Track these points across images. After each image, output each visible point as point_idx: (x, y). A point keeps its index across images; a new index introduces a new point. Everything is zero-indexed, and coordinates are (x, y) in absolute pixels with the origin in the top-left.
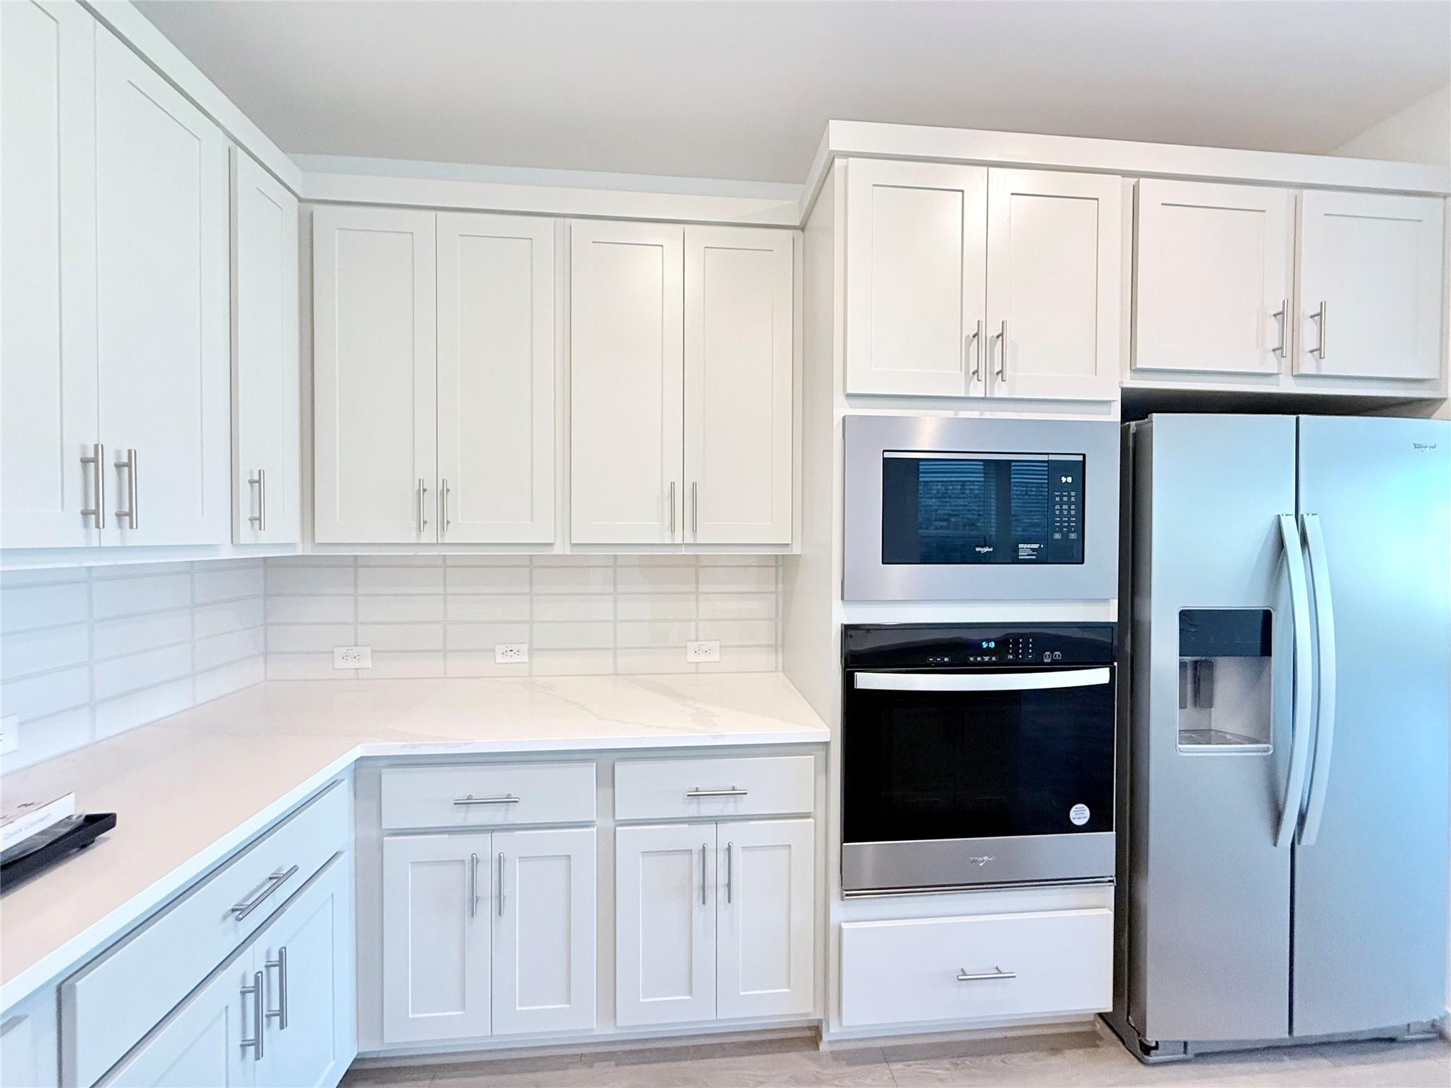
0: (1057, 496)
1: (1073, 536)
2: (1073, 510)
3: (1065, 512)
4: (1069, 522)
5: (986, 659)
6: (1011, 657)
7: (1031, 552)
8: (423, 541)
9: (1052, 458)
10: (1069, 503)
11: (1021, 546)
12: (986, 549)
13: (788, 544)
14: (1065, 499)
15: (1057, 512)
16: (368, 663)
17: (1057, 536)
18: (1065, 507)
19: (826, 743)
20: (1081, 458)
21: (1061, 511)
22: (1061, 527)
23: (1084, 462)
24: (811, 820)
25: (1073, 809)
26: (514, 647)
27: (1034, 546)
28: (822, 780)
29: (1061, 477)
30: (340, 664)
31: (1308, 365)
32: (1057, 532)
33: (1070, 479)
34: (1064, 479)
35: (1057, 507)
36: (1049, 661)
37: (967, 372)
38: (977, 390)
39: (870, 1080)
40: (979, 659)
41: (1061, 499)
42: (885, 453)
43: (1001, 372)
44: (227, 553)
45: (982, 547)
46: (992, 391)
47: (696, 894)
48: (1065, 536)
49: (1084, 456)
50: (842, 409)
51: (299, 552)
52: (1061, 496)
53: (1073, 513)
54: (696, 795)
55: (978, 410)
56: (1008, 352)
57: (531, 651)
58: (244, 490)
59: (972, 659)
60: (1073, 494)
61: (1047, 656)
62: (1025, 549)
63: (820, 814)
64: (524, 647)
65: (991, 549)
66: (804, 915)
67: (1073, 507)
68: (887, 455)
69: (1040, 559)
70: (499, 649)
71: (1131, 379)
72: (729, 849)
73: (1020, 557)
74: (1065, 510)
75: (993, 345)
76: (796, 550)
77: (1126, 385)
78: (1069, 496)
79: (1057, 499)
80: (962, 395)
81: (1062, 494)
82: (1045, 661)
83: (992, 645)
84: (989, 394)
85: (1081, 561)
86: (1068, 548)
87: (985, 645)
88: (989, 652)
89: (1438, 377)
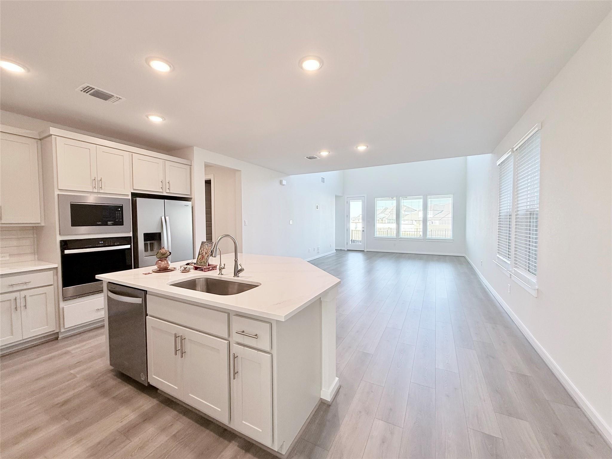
1: (121, 220)
4: (120, 217)
6: (107, 244)
9: (115, 205)
10: (120, 214)
11: (108, 222)
12: (100, 223)
13: (40, 223)
17: (117, 220)
19: (57, 267)
20: (122, 205)
23: (123, 206)
24: (53, 286)
27: (112, 222)
28: (55, 277)
29: (117, 209)
31: (168, 191)
33: (119, 209)
37: (93, 187)
43: (101, 187)
45: (98, 222)
47: (13, 310)
50: (57, 192)
54: (12, 285)
56: (103, 183)
59: (97, 245)
63: (56, 285)
66: (51, 309)
68: (71, 203)
69: (113, 225)
71: (133, 190)
72: (25, 297)
73: (108, 224)
75: (99, 182)
76: (43, 224)
77: (132, 192)
78: (120, 212)
79: (117, 213)
80: (91, 192)
83: (102, 242)
84: (99, 192)
85: (123, 225)
86: (119, 222)
87: (100, 242)
88: (101, 244)
89: (190, 194)
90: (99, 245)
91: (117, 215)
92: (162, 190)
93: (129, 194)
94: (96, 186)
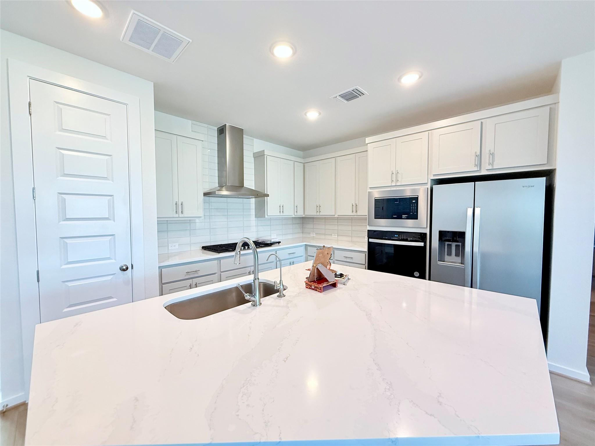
1: (415, 213)
4: (414, 210)
5: (395, 238)
6: (400, 238)
8: (317, 214)
9: (410, 197)
12: (395, 216)
14: (413, 205)
16: (315, 235)
17: (411, 213)
19: (365, 251)
20: (417, 196)
21: (412, 208)
25: (415, 273)
26: (335, 234)
27: (406, 216)
28: (366, 259)
29: (412, 201)
30: (311, 235)
33: (414, 201)
37: (391, 181)
38: (394, 184)
43: (398, 179)
44: (294, 216)
48: (413, 213)
49: (418, 196)
51: (303, 216)
53: (415, 208)
57: (338, 235)
58: (295, 207)
59: (392, 238)
60: (415, 204)
62: (404, 216)
64: (337, 235)
67: (415, 207)
68: (376, 198)
69: (407, 218)
70: (333, 234)
71: (433, 177)
73: (403, 218)
78: (414, 205)
79: (411, 205)
80: (390, 185)
82: (409, 240)
83: (397, 236)
84: (396, 185)
85: (417, 219)
86: (414, 216)
87: (395, 236)
88: (396, 237)
89: (546, 163)
90: (394, 238)
91: (411, 207)
92: (478, 168)
93: (427, 182)
94: (394, 180)
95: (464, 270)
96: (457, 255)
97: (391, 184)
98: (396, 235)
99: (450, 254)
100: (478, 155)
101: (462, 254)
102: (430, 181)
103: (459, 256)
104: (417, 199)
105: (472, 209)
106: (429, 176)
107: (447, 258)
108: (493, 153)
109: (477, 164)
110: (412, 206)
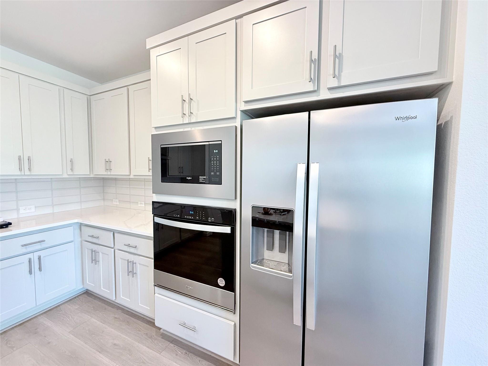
0: (212, 158)
1: (218, 173)
2: (218, 163)
3: (215, 164)
4: (217, 168)
5: (190, 217)
6: (197, 218)
7: (203, 179)
9: (210, 143)
10: (217, 161)
11: (200, 177)
12: (190, 178)
14: (215, 159)
15: (212, 164)
17: (212, 174)
18: (215, 162)
20: (220, 142)
21: (214, 163)
22: (214, 170)
23: (221, 144)
25: (218, 279)
27: (205, 177)
29: (214, 150)
31: (334, 83)
32: (212, 172)
33: (217, 151)
34: (215, 151)
35: (212, 162)
36: (210, 221)
38: (186, 120)
39: (161, 344)
40: (188, 217)
41: (214, 159)
42: (161, 146)
45: (188, 177)
46: (191, 120)
48: (215, 174)
52: (214, 158)
53: (218, 164)
54: (129, 245)
55: (190, 128)
57: (145, 204)
59: (186, 217)
60: (218, 157)
61: (210, 219)
65: (191, 178)
71: (244, 106)
73: (200, 181)
74: (215, 163)
77: (242, 109)
78: (217, 158)
79: (212, 159)
80: (182, 123)
81: (214, 157)
82: (209, 221)
84: (190, 122)
85: (221, 184)
86: (216, 178)
88: (191, 215)
89: (436, 69)
92: (314, 86)
93: (234, 116)
94: (187, 112)
95: (291, 283)
96: (282, 250)
97: (183, 121)
98: (192, 212)
99: (271, 247)
100: (315, 59)
101: (290, 247)
102: (239, 113)
103: (284, 252)
104: (219, 147)
105: (304, 166)
106: (238, 105)
107: (267, 254)
108: (340, 54)
109: (312, 77)
110: (214, 161)
